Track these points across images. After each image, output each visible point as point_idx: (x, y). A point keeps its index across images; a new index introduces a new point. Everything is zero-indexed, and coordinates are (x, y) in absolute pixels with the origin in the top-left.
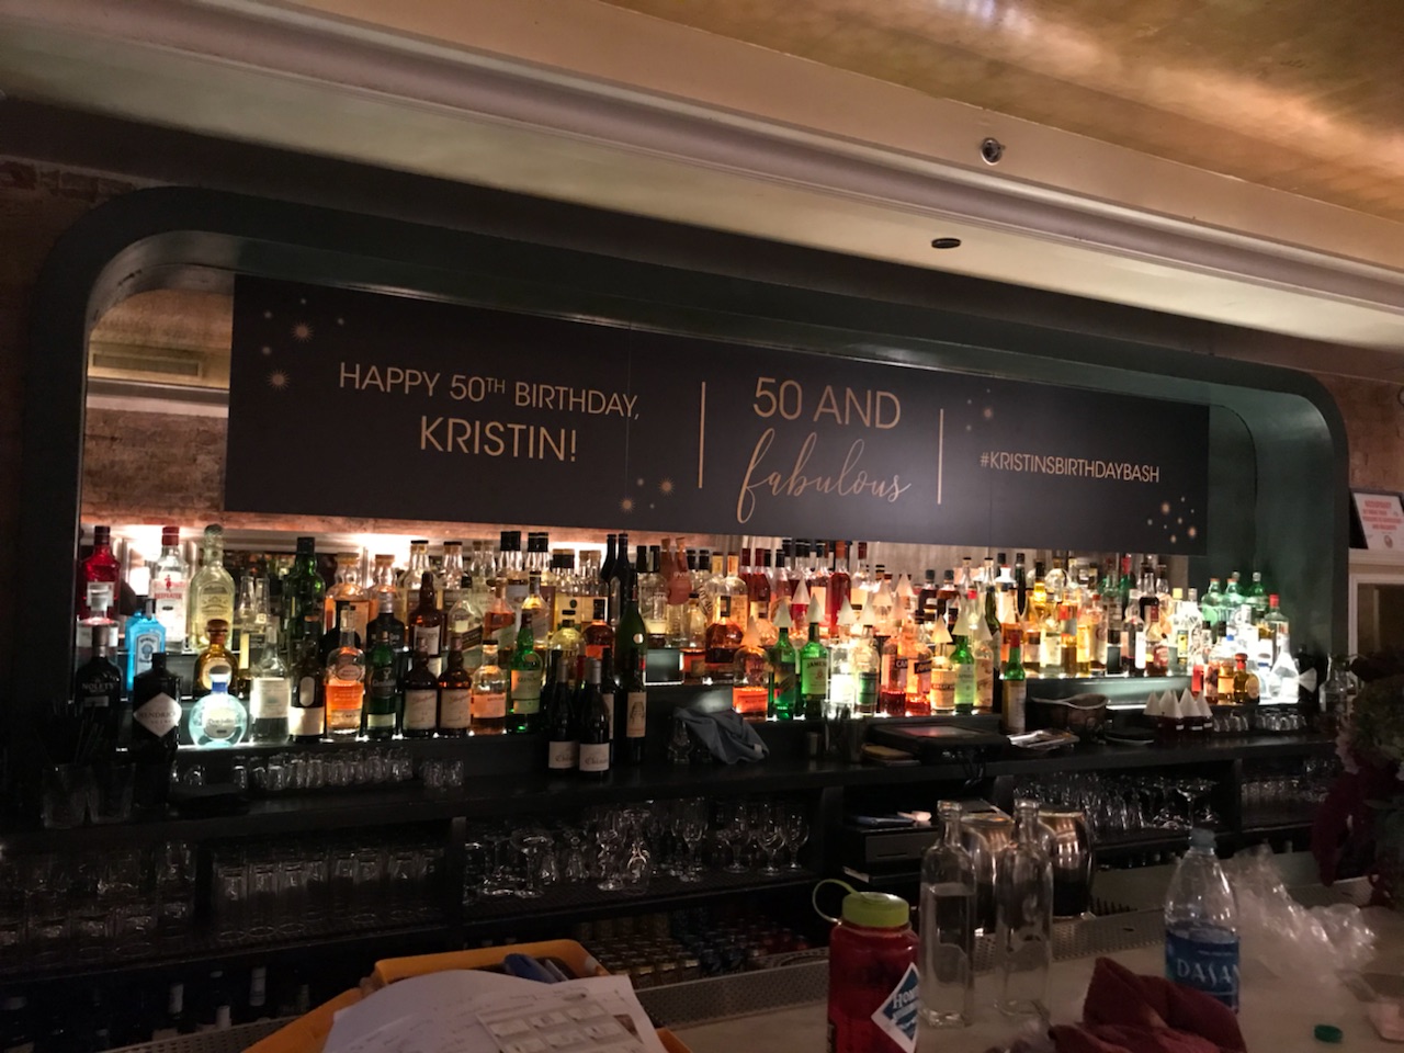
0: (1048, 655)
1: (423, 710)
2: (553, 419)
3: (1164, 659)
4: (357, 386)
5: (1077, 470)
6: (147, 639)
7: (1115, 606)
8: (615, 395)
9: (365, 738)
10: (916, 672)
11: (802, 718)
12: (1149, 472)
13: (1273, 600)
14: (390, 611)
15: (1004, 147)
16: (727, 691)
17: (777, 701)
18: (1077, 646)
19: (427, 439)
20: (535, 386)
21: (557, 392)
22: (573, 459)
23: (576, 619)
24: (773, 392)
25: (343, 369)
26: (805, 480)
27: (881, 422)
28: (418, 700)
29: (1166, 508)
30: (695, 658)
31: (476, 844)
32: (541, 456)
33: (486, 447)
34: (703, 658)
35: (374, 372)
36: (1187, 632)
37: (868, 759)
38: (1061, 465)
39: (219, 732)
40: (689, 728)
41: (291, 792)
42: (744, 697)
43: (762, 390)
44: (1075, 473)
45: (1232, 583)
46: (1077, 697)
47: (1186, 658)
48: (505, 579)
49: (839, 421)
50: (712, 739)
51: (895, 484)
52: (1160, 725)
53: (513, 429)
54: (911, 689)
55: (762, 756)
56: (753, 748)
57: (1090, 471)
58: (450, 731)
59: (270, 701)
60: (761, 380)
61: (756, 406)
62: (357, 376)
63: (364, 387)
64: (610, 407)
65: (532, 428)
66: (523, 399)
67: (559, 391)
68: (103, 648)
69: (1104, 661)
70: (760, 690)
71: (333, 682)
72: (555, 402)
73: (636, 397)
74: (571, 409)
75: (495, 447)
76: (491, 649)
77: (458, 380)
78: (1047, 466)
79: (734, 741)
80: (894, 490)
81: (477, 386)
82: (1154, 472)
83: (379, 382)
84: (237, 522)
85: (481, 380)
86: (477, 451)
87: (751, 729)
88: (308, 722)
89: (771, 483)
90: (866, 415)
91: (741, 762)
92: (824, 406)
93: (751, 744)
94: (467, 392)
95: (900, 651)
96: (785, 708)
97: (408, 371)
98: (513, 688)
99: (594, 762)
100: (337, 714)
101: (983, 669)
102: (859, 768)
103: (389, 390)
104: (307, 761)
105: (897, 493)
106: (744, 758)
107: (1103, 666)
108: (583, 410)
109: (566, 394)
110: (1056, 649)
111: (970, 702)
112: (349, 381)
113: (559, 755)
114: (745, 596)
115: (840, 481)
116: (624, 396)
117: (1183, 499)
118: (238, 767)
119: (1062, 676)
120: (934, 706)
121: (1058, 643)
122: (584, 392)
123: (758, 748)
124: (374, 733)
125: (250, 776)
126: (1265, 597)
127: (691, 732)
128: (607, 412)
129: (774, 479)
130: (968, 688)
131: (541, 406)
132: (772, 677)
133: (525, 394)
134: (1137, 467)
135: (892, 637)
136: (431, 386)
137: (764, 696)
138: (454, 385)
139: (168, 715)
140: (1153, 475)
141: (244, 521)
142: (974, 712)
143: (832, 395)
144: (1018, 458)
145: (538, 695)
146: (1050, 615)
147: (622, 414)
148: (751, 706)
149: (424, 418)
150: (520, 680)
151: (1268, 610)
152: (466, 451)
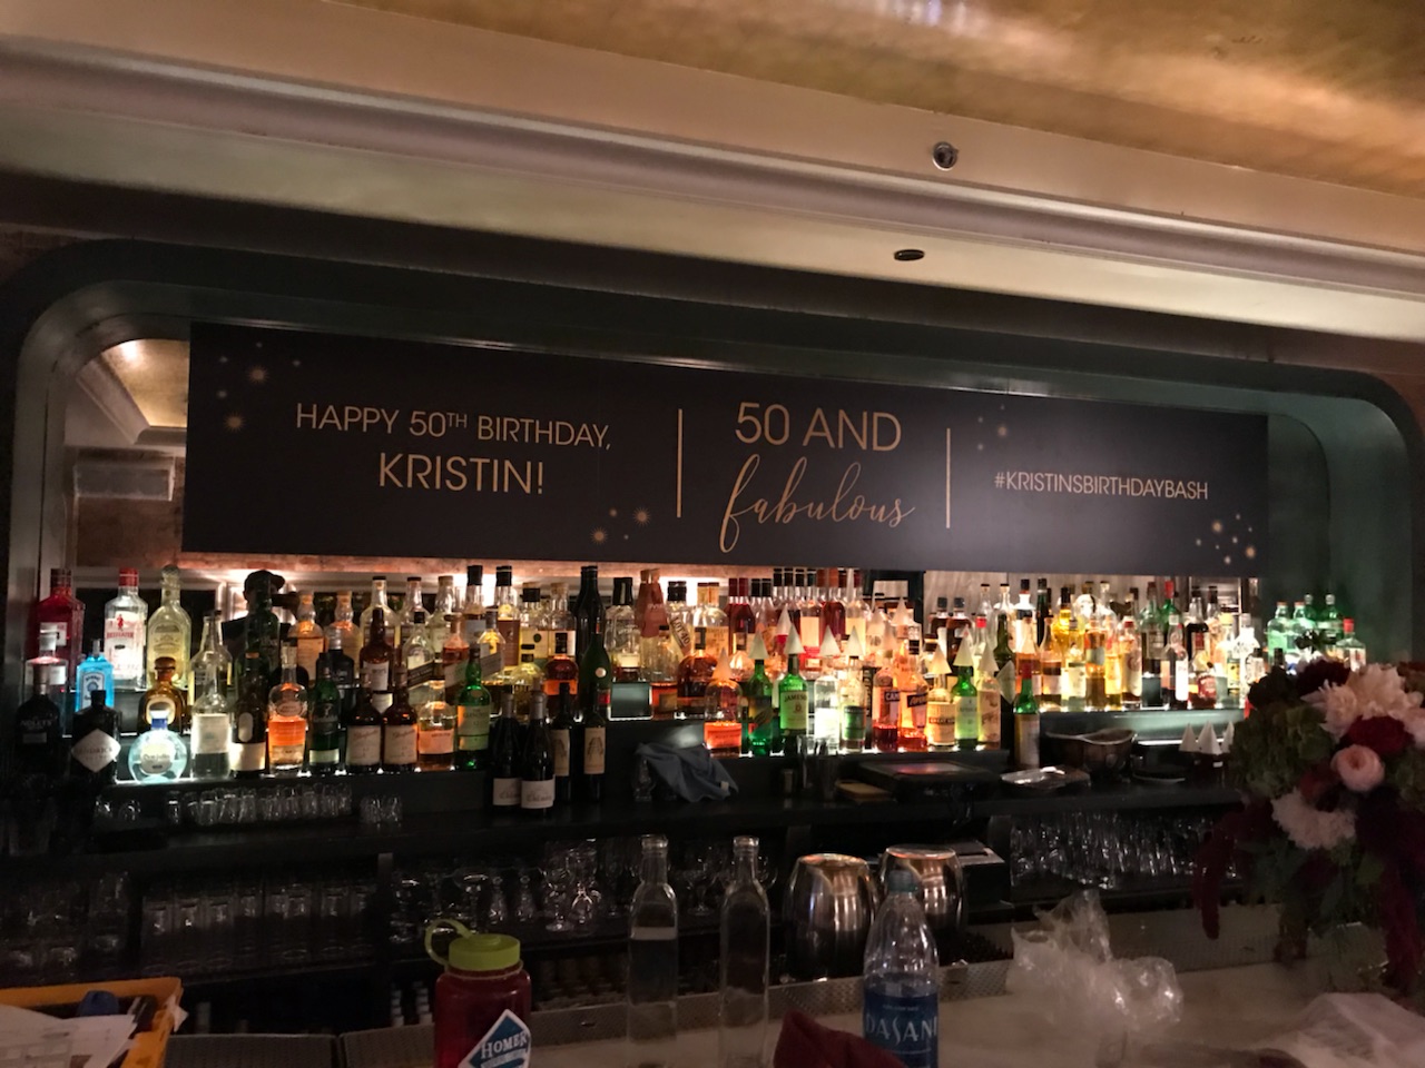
0: (1071, 686)
1: (367, 745)
2: (518, 452)
3: (1211, 690)
4: (314, 426)
5: (1110, 489)
6: (92, 677)
7: (1154, 633)
8: (584, 426)
9: (308, 774)
10: (909, 706)
11: (781, 753)
12: (1195, 488)
13: (1347, 624)
14: (339, 648)
15: (957, 151)
16: (700, 726)
17: (751, 737)
18: (1105, 677)
19: (386, 476)
20: (498, 420)
21: (522, 425)
22: (540, 491)
23: (536, 653)
24: (759, 419)
25: (299, 410)
26: (795, 506)
27: (879, 445)
28: (360, 736)
29: (1217, 527)
30: (666, 692)
31: (411, 881)
32: (506, 489)
33: (448, 483)
34: (675, 691)
35: (331, 412)
36: (1238, 661)
37: (843, 796)
38: (1090, 484)
39: (154, 767)
40: (649, 764)
41: (224, 827)
42: (713, 733)
43: (745, 415)
44: (1107, 492)
45: (1299, 607)
46: (1104, 731)
47: (1237, 689)
48: (460, 614)
49: (832, 444)
50: (674, 776)
51: (897, 508)
52: (1196, 762)
53: (476, 464)
54: (907, 723)
55: (728, 794)
56: (720, 785)
57: (1124, 490)
58: (394, 767)
59: (207, 737)
60: (743, 405)
61: (738, 432)
62: (314, 416)
63: (321, 427)
64: (579, 438)
65: (496, 462)
66: (486, 433)
67: (524, 423)
68: (43, 686)
69: (1138, 692)
70: (733, 724)
71: (275, 718)
72: (520, 434)
73: (606, 427)
74: (537, 441)
75: (457, 481)
76: (437, 685)
77: (417, 417)
78: (1073, 485)
79: (699, 778)
80: (895, 515)
81: (437, 421)
82: (1202, 487)
83: (337, 421)
84: (335, 565)
85: (442, 416)
86: (438, 486)
87: (719, 766)
88: (246, 757)
89: (756, 510)
90: (861, 436)
91: (706, 800)
92: (815, 430)
93: (718, 780)
94: (428, 428)
95: (895, 684)
96: (761, 744)
97: (366, 410)
98: (459, 724)
99: (535, 799)
100: (277, 750)
101: (988, 702)
102: (833, 806)
103: (346, 428)
104: (239, 796)
105: (899, 518)
106: (710, 796)
107: (1137, 698)
108: (550, 442)
109: (532, 426)
110: (1079, 680)
111: (973, 737)
112: (306, 422)
113: (503, 792)
114: (727, 628)
115: (834, 506)
116: (595, 426)
117: (1238, 517)
118: (171, 802)
119: (1088, 709)
120: (930, 740)
121: (1082, 674)
122: (551, 423)
123: (725, 785)
124: (317, 768)
125: (185, 811)
126: (1339, 622)
127: (652, 771)
128: (576, 443)
129: (760, 507)
130: (970, 722)
131: (505, 439)
132: (745, 710)
133: (488, 427)
134: (1181, 483)
135: (884, 669)
136: (390, 423)
137: (738, 730)
138: (413, 421)
139: (103, 750)
140: (1200, 491)
141: (343, 563)
142: (979, 748)
143: (823, 418)
144: (1039, 477)
145: (487, 730)
146: (1073, 644)
147: (592, 444)
148: (721, 741)
149: (383, 455)
150: (466, 716)
151: (1342, 636)
152: (426, 486)
